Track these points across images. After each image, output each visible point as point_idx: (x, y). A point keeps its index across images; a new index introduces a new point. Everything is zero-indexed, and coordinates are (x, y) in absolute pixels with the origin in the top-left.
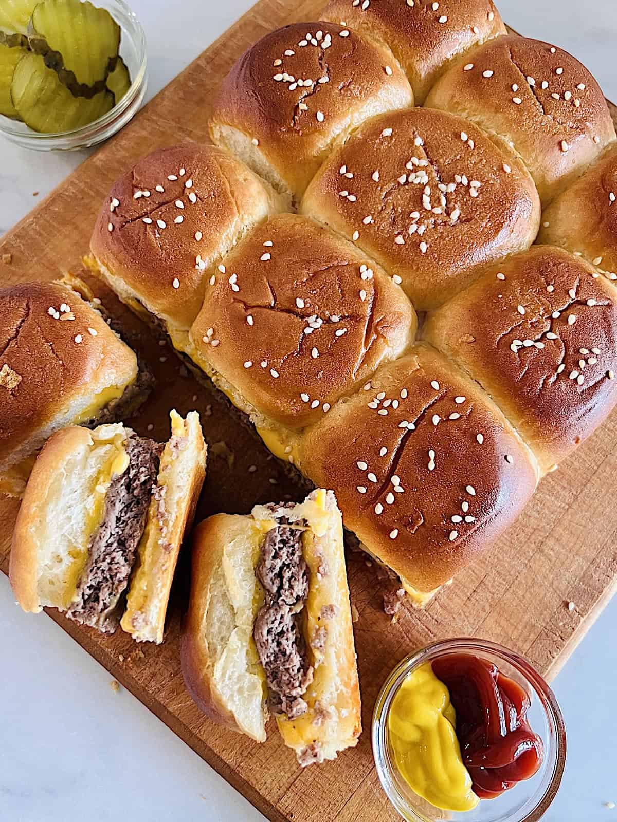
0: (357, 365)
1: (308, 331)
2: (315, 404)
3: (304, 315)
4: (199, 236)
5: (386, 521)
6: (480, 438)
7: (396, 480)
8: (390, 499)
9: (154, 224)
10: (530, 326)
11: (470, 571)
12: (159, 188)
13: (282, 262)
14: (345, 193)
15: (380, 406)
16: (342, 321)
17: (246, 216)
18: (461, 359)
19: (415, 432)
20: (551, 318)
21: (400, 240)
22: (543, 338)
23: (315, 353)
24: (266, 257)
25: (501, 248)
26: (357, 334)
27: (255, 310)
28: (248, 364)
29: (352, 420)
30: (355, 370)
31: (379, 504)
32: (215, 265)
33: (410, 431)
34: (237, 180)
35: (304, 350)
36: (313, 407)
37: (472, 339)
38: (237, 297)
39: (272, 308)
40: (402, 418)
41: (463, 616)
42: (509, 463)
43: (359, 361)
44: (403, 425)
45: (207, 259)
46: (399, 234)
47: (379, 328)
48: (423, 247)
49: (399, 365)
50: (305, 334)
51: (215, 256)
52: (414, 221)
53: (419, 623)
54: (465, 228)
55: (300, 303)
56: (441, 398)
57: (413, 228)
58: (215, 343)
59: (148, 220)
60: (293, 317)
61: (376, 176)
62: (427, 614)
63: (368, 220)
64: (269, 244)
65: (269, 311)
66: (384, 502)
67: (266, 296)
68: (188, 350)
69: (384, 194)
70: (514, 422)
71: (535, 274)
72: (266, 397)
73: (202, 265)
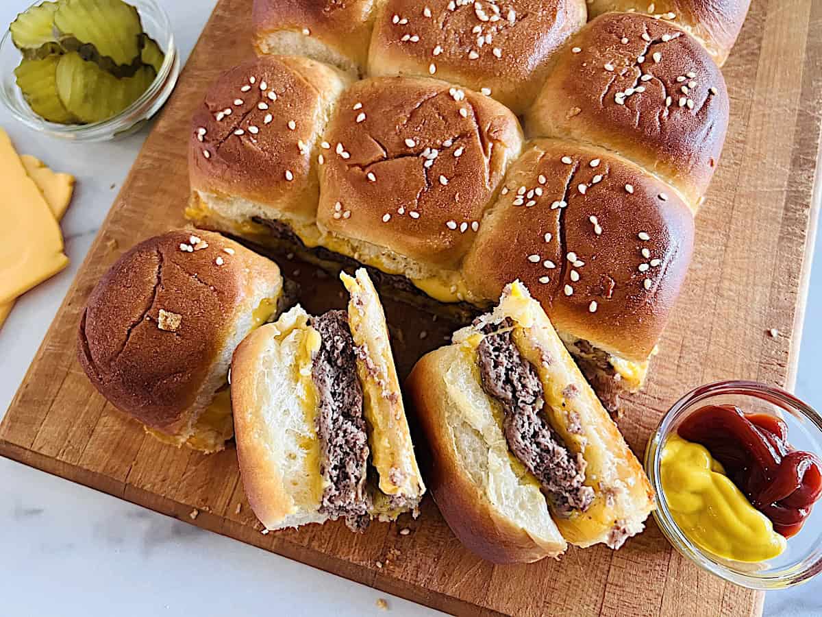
0: (487, 175)
1: (428, 164)
2: (464, 227)
3: (418, 152)
4: (292, 125)
5: (580, 299)
6: (630, 188)
7: (572, 257)
8: (575, 276)
9: (247, 133)
10: (623, 78)
11: (667, 341)
12: (238, 102)
13: (377, 116)
14: (407, 37)
15: (526, 200)
16: (456, 143)
17: (326, 94)
18: (576, 133)
19: (570, 208)
20: (637, 64)
21: (474, 55)
22: (640, 83)
23: (444, 180)
24: (361, 117)
25: (563, 30)
26: (474, 148)
27: (371, 166)
28: (387, 217)
29: (504, 224)
30: (487, 180)
31: (567, 286)
32: (317, 145)
33: (564, 210)
34: (304, 68)
35: (433, 182)
36: (463, 230)
37: (578, 110)
38: (349, 162)
39: (386, 159)
40: (550, 201)
41: (681, 385)
42: (664, 200)
43: (487, 171)
44: (554, 206)
45: (308, 142)
46: (470, 51)
47: (492, 134)
48: (497, 52)
49: (526, 159)
50: (426, 169)
51: (314, 137)
52: (478, 35)
53: (644, 408)
54: (526, 23)
55: (410, 143)
56: (577, 169)
57: (481, 41)
58: (346, 215)
59: (239, 132)
60: (409, 158)
61: (427, 13)
62: (647, 397)
63: (438, 51)
64: (359, 106)
65: (386, 162)
66: (570, 282)
67: (377, 150)
68: (321, 242)
69: (441, 25)
70: (650, 167)
71: (605, 34)
72: (415, 241)
73: (306, 148)
